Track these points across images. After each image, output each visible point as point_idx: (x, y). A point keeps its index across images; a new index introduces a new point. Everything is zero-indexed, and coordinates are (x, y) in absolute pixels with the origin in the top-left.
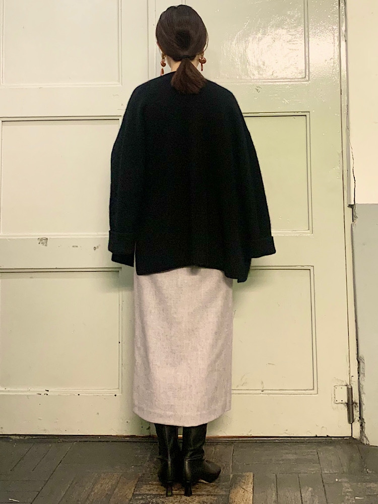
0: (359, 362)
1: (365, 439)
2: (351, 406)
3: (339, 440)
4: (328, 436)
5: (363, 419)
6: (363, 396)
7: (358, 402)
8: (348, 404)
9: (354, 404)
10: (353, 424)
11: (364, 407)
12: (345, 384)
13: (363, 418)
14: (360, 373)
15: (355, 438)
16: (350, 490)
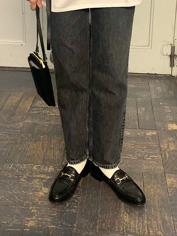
2: (173, 57)
3: (163, 77)
4: (156, 74)
9: (175, 56)
12: (170, 44)
15: (173, 75)
16: (170, 111)
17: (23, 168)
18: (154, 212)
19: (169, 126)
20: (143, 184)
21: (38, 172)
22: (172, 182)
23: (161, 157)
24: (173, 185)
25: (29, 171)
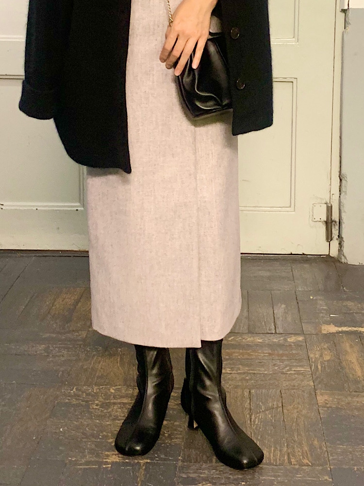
0: (341, 180)
1: (343, 257)
2: (330, 225)
3: (315, 258)
4: (304, 254)
5: (342, 238)
6: (343, 215)
7: (338, 220)
8: (326, 223)
9: (334, 223)
10: (331, 242)
11: (343, 226)
12: (324, 202)
13: (343, 236)
14: (342, 191)
15: (332, 256)
16: (325, 308)
17: (93, 392)
18: (298, 437)
19: (323, 328)
20: (281, 404)
21: (117, 395)
22: (326, 400)
23: (309, 370)
24: (327, 404)
25: (103, 395)
